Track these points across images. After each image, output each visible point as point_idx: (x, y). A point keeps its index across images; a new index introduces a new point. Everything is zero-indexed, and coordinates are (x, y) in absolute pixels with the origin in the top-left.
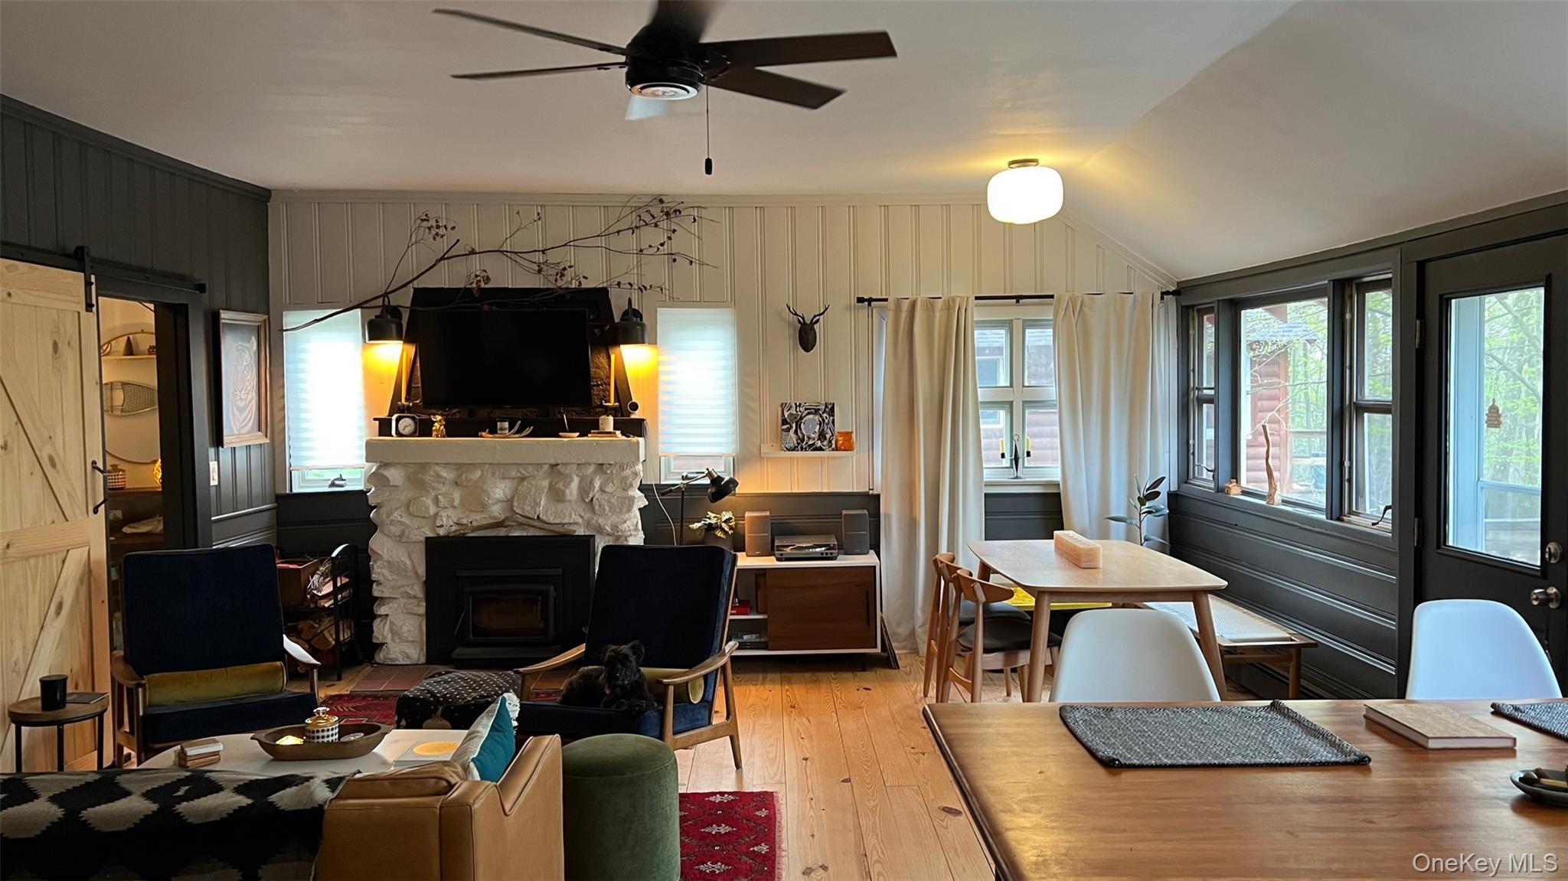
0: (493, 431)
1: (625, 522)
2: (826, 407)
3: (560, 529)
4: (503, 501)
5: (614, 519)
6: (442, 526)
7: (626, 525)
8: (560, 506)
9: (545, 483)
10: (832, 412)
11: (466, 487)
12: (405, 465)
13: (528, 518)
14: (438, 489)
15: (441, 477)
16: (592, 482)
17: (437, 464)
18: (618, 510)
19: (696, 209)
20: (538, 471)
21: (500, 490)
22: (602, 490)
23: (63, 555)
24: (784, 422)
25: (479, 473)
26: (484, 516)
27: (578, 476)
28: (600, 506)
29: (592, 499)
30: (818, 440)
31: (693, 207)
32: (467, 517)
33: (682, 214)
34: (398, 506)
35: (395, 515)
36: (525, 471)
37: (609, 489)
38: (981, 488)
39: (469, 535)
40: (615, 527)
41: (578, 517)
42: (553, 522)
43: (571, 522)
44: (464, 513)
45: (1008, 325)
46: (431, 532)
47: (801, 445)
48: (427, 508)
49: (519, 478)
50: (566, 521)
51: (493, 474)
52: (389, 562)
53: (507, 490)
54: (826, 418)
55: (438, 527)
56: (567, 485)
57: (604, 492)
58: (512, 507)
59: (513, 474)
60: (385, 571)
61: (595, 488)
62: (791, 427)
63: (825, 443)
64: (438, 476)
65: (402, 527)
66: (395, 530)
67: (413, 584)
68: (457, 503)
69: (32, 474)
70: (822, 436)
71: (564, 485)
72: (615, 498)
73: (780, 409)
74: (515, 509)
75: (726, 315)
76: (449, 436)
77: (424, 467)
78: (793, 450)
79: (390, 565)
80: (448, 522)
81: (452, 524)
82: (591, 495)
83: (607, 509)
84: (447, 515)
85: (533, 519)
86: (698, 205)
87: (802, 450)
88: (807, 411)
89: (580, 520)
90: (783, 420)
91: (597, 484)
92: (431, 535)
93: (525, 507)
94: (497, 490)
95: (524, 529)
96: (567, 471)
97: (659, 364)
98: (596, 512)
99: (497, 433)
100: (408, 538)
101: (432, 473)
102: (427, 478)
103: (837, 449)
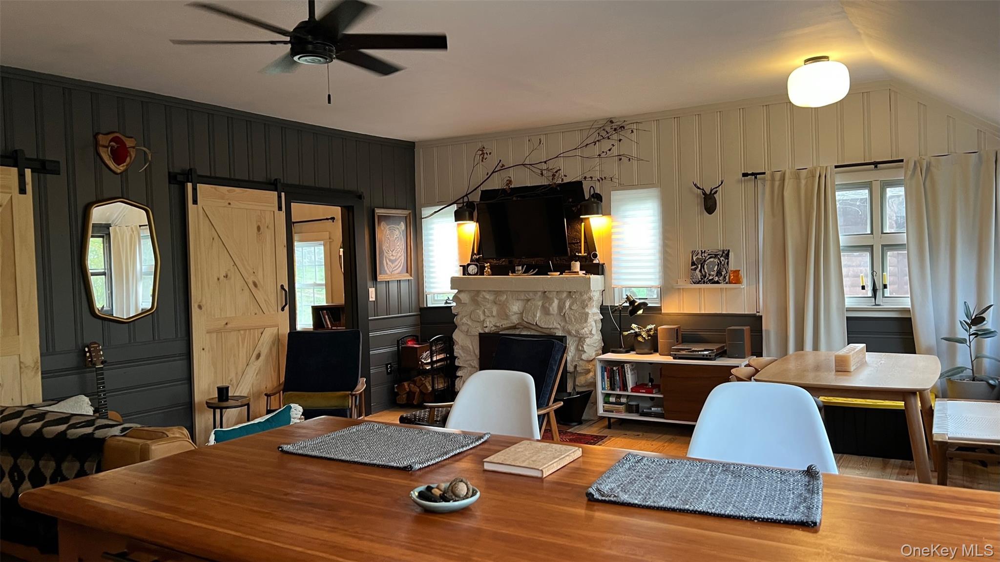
0: (514, 272)
1: (583, 329)
2: (723, 253)
3: (547, 331)
4: (517, 314)
5: (577, 326)
6: (487, 327)
7: (584, 330)
8: (548, 317)
9: (540, 303)
10: (727, 256)
11: (499, 304)
12: (469, 291)
13: (531, 324)
14: (485, 305)
15: (486, 299)
16: (564, 303)
17: (484, 291)
18: (579, 321)
19: (635, 124)
20: (535, 296)
21: (515, 307)
22: (570, 308)
23: (261, 330)
24: (693, 264)
25: (505, 297)
26: (508, 322)
27: (557, 299)
28: (569, 318)
29: (565, 314)
30: (716, 276)
31: (634, 123)
32: (500, 322)
33: (626, 128)
34: (466, 314)
35: (464, 319)
36: (529, 295)
37: (574, 307)
38: (843, 314)
39: (501, 333)
40: (577, 332)
41: (557, 324)
42: (543, 327)
43: (554, 327)
44: (498, 320)
45: (868, 185)
46: (482, 330)
47: (703, 280)
48: (479, 316)
49: (526, 300)
50: (551, 327)
51: (512, 298)
52: (462, 346)
53: (520, 307)
54: (723, 260)
55: (485, 327)
56: (550, 305)
57: (572, 309)
58: (522, 316)
59: (523, 297)
60: (460, 351)
61: (566, 306)
62: (698, 267)
63: (721, 278)
64: (484, 298)
65: (468, 327)
66: (464, 328)
67: (474, 360)
68: (494, 313)
69: (243, 290)
70: (719, 273)
71: (549, 305)
72: (578, 313)
73: (691, 255)
74: (524, 318)
75: (654, 192)
76: (492, 275)
77: (478, 292)
78: (698, 283)
79: (463, 348)
80: (490, 325)
81: (492, 326)
82: (564, 311)
83: (573, 320)
84: (490, 321)
85: (533, 325)
86: (636, 121)
87: (704, 283)
88: (709, 256)
89: (559, 327)
90: (692, 262)
91: (567, 304)
92: (482, 332)
93: (529, 317)
94: (514, 307)
95: (529, 331)
96: (551, 296)
97: (613, 227)
98: (568, 322)
99: (515, 273)
100: (470, 333)
101: (482, 297)
102: (479, 299)
103: (730, 282)
